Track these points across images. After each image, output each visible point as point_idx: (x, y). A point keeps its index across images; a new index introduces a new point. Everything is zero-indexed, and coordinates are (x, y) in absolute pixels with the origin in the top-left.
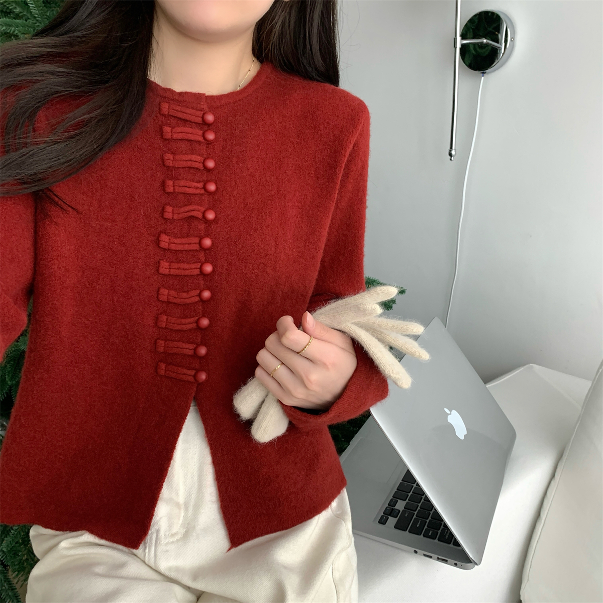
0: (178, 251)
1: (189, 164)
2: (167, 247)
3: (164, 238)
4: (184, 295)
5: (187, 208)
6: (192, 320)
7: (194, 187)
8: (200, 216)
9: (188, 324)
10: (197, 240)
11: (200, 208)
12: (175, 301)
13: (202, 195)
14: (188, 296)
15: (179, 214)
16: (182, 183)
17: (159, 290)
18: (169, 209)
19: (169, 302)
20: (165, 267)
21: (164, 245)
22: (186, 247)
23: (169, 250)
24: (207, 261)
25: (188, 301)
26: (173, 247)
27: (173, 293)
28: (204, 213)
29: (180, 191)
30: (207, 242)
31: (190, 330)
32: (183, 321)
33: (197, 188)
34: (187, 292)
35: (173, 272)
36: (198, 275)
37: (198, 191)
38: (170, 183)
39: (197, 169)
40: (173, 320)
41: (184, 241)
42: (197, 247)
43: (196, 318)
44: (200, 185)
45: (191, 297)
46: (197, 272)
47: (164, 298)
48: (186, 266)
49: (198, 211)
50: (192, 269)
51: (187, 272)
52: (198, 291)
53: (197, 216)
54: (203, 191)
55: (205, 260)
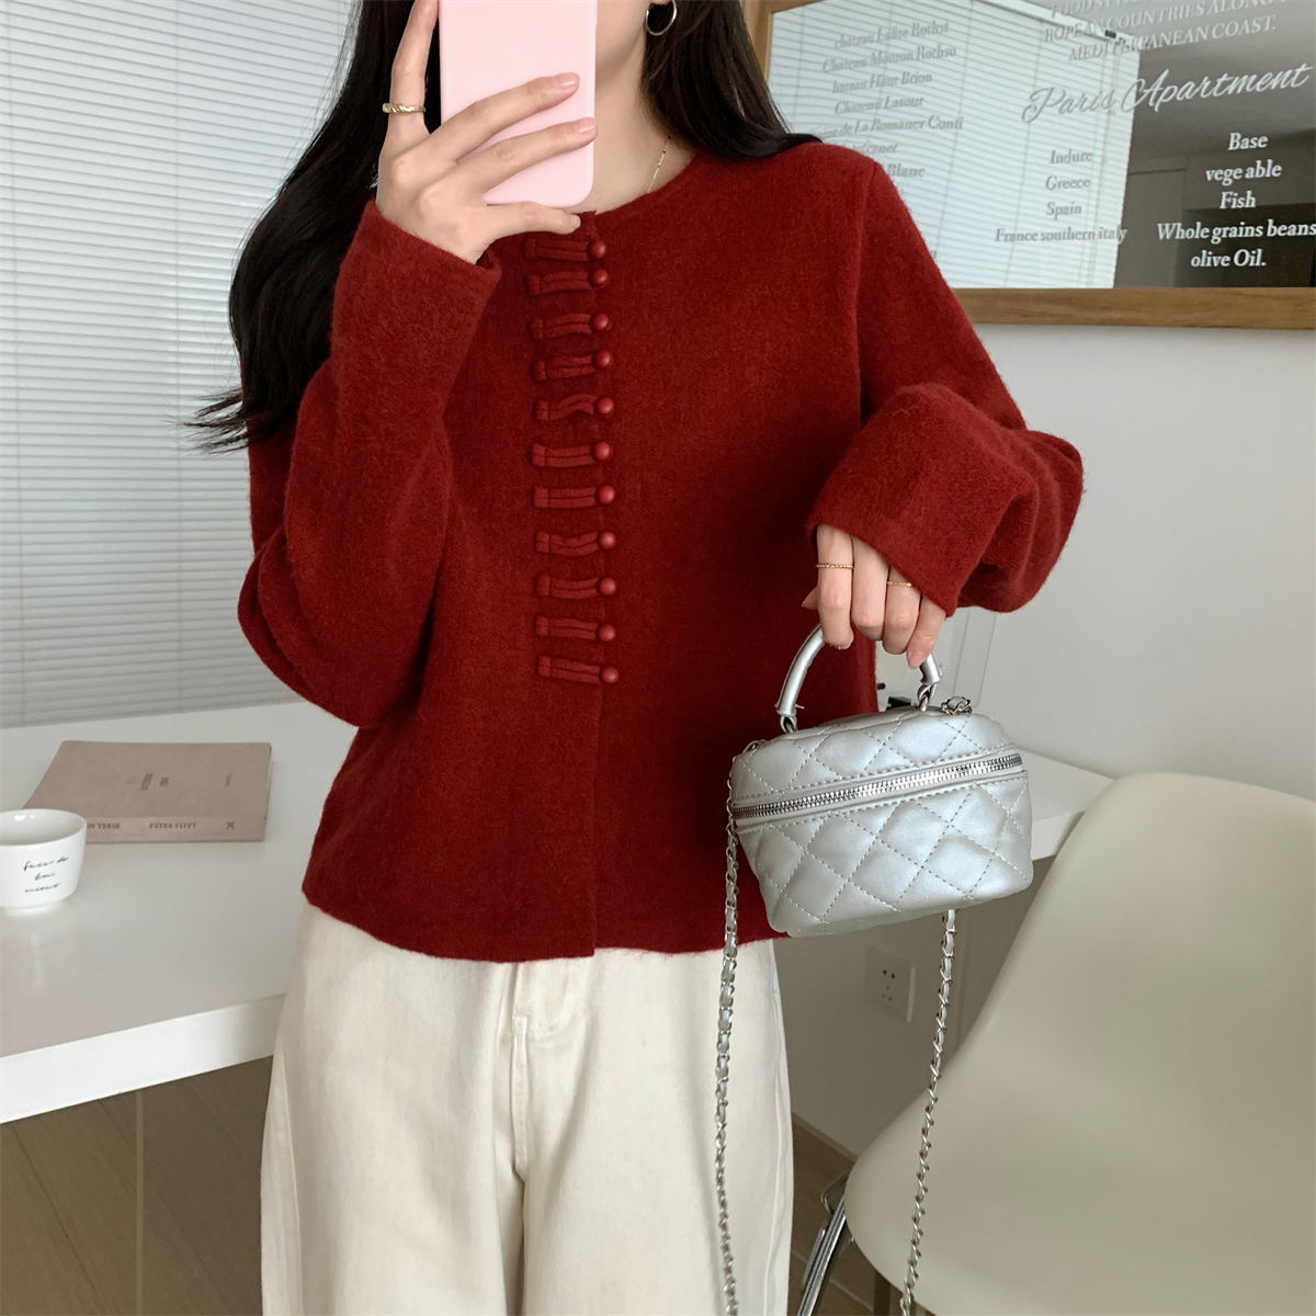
0: (561, 468)
2: (543, 464)
3: (540, 450)
4: (574, 542)
5: (568, 401)
6: (588, 583)
8: (590, 409)
9: (585, 589)
11: (589, 396)
12: (562, 551)
14: (580, 544)
15: (559, 410)
16: (559, 362)
17: (535, 535)
18: (544, 405)
19: (552, 555)
20: (542, 498)
21: (539, 461)
23: (547, 468)
25: (581, 552)
26: (553, 463)
27: (557, 539)
28: (596, 405)
29: (558, 375)
30: (605, 451)
31: (588, 600)
32: (576, 585)
34: (578, 536)
35: (555, 504)
36: (593, 507)
37: (586, 371)
38: (541, 365)
39: (582, 334)
40: (560, 583)
42: (587, 460)
43: (595, 580)
44: (587, 360)
45: (584, 545)
46: (591, 501)
47: (544, 547)
48: (573, 493)
49: (587, 401)
50: (582, 498)
51: (577, 504)
52: (596, 535)
53: (586, 410)
55: (603, 482)
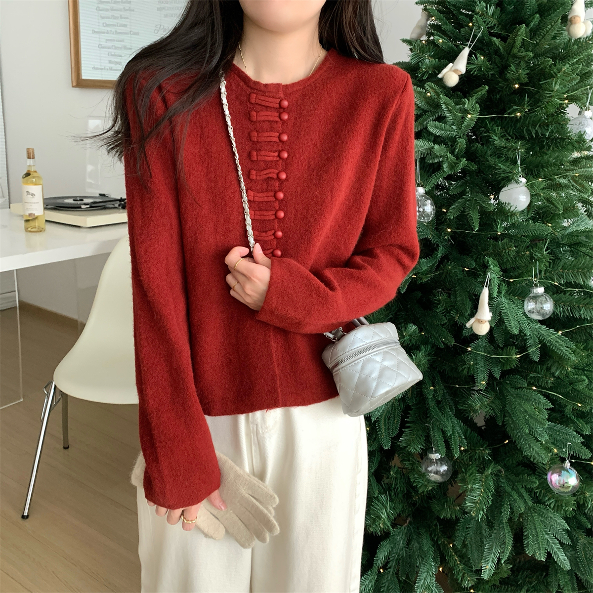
0: (260, 202)
1: (269, 139)
2: (252, 200)
3: (250, 193)
6: (268, 252)
7: (272, 156)
8: (275, 176)
10: (272, 194)
12: (258, 238)
13: (278, 161)
14: (266, 235)
15: (260, 176)
16: (263, 153)
18: (253, 172)
21: (250, 198)
22: (266, 199)
23: (254, 201)
24: (280, 209)
27: (256, 232)
28: (278, 174)
29: (262, 159)
30: (281, 195)
33: (274, 156)
34: (266, 232)
35: (257, 217)
36: (273, 220)
37: (275, 159)
38: (255, 153)
41: (265, 194)
42: (273, 199)
44: (276, 154)
45: (268, 236)
46: (273, 217)
48: (265, 213)
50: (269, 215)
52: (273, 231)
53: (273, 177)
54: (278, 159)
55: (279, 208)
